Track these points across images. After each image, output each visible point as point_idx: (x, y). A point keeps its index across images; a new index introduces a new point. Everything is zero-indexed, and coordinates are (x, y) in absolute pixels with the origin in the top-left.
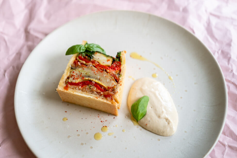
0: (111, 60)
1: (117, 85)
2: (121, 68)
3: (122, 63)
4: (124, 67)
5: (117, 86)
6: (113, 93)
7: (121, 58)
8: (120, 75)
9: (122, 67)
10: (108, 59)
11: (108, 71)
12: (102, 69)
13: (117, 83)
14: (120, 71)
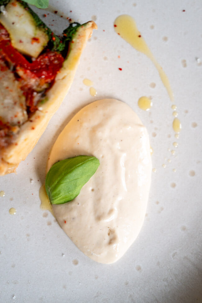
0: (44, 40)
1: (23, 124)
2: (56, 79)
3: (66, 64)
4: (63, 78)
5: (23, 127)
6: (6, 142)
7: (73, 46)
8: (44, 99)
9: (60, 76)
10: (37, 37)
11: (21, 73)
12: (9, 60)
13: (26, 116)
14: (51, 84)
